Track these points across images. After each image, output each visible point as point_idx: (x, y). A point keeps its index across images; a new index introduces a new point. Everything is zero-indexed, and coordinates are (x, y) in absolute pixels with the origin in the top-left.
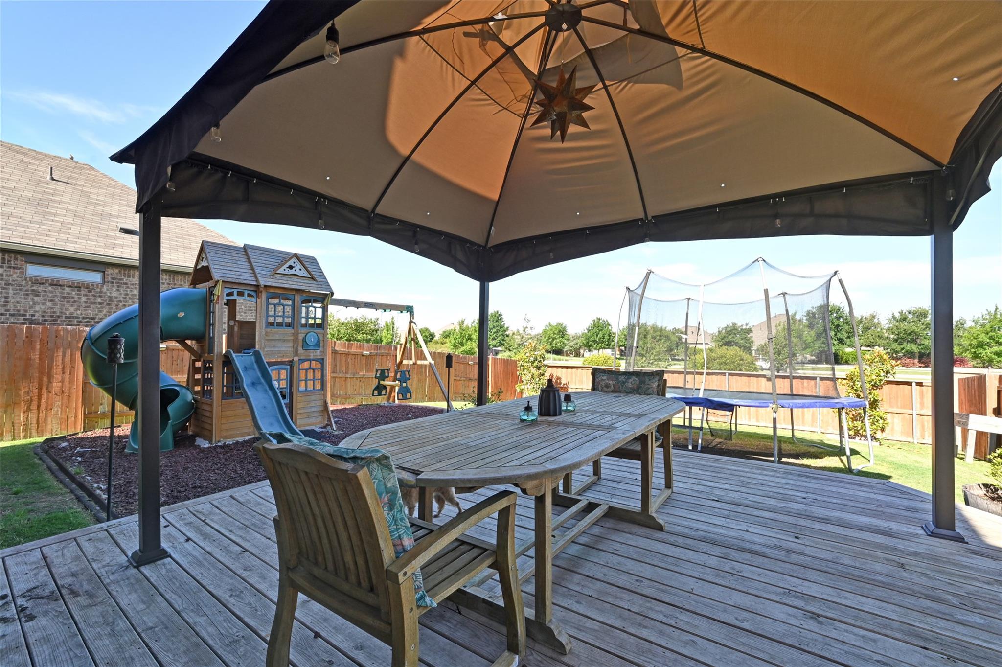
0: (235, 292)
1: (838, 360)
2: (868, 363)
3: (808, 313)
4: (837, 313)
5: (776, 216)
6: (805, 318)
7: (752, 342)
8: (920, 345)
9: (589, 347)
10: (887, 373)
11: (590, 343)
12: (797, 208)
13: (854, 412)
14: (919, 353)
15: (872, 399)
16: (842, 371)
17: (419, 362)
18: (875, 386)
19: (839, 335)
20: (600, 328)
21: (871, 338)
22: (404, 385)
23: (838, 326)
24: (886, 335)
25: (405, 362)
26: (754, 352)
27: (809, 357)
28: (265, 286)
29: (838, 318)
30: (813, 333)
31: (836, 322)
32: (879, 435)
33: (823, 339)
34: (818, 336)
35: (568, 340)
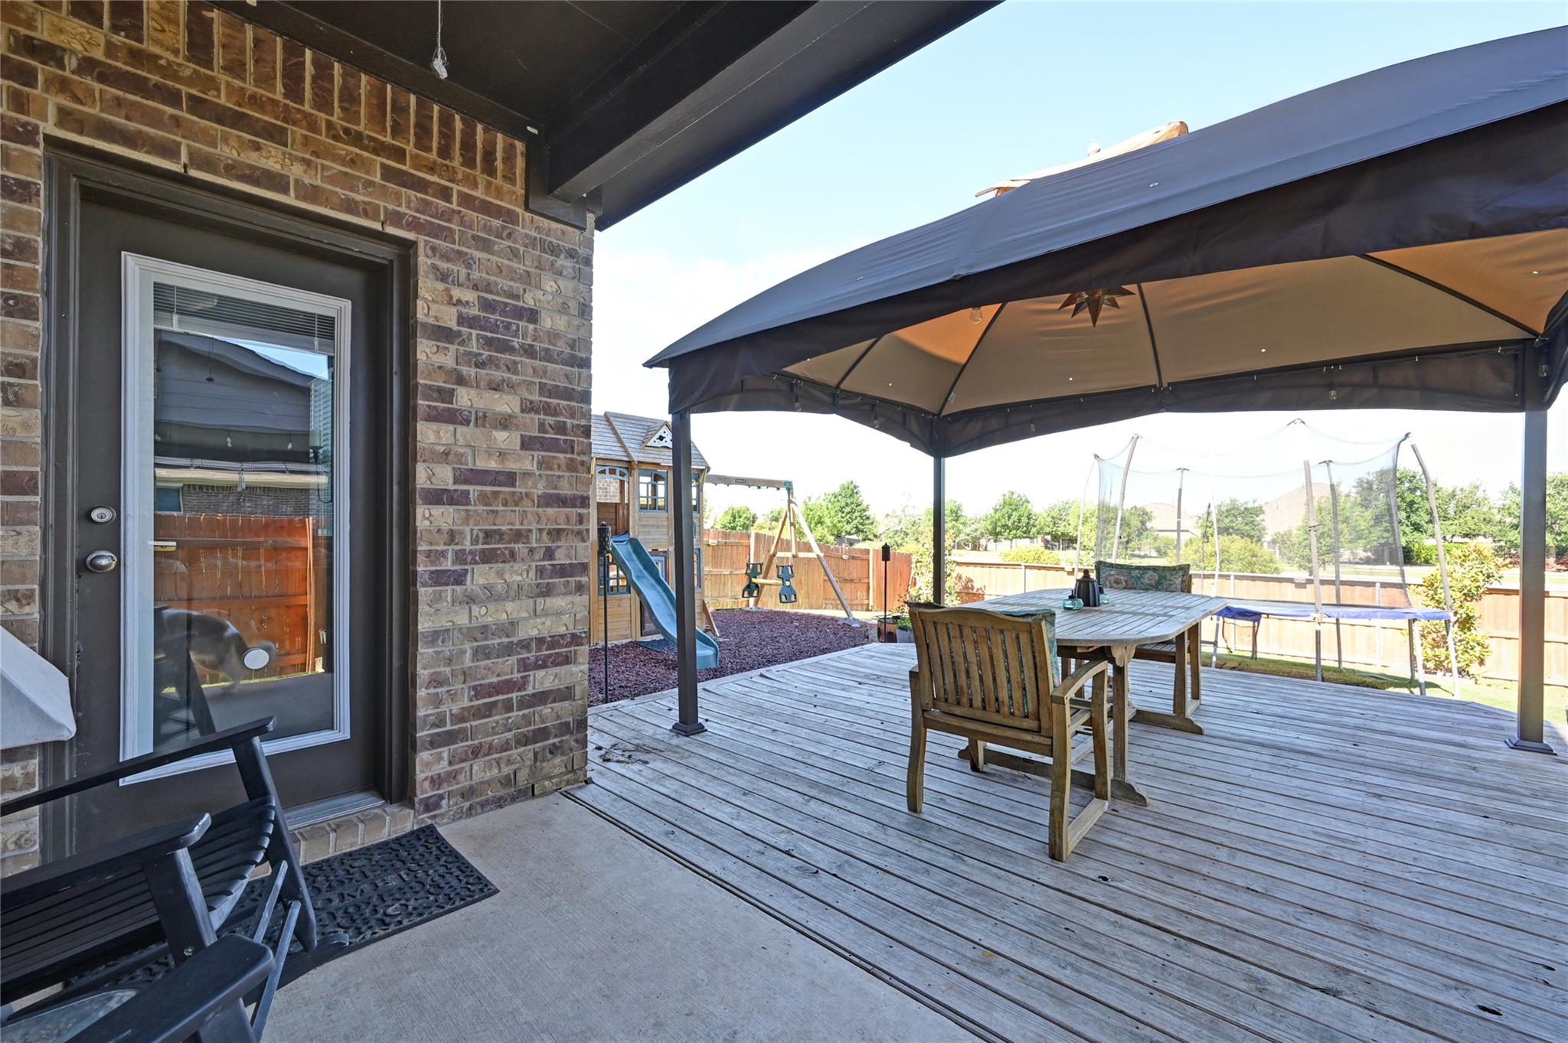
0: (607, 469)
1: (1409, 557)
2: (1459, 561)
3: (1360, 482)
4: (1411, 481)
5: (1331, 387)
6: (1354, 490)
7: (1264, 529)
8: (1559, 534)
9: (996, 535)
10: (1488, 577)
11: (998, 529)
12: (1358, 376)
13: (1435, 636)
14: (1557, 547)
15: (1464, 616)
16: (1415, 574)
17: (801, 555)
18: (1469, 596)
19: (1414, 518)
20: (1014, 507)
21: (1471, 524)
22: (788, 583)
23: (1411, 503)
24: (1498, 518)
25: (780, 554)
26: (1265, 544)
27: (1362, 554)
28: (640, 462)
29: (1412, 490)
30: (1369, 514)
31: (1409, 497)
32: (1474, 668)
33: (1385, 525)
34: (1378, 520)
35: (964, 524)
